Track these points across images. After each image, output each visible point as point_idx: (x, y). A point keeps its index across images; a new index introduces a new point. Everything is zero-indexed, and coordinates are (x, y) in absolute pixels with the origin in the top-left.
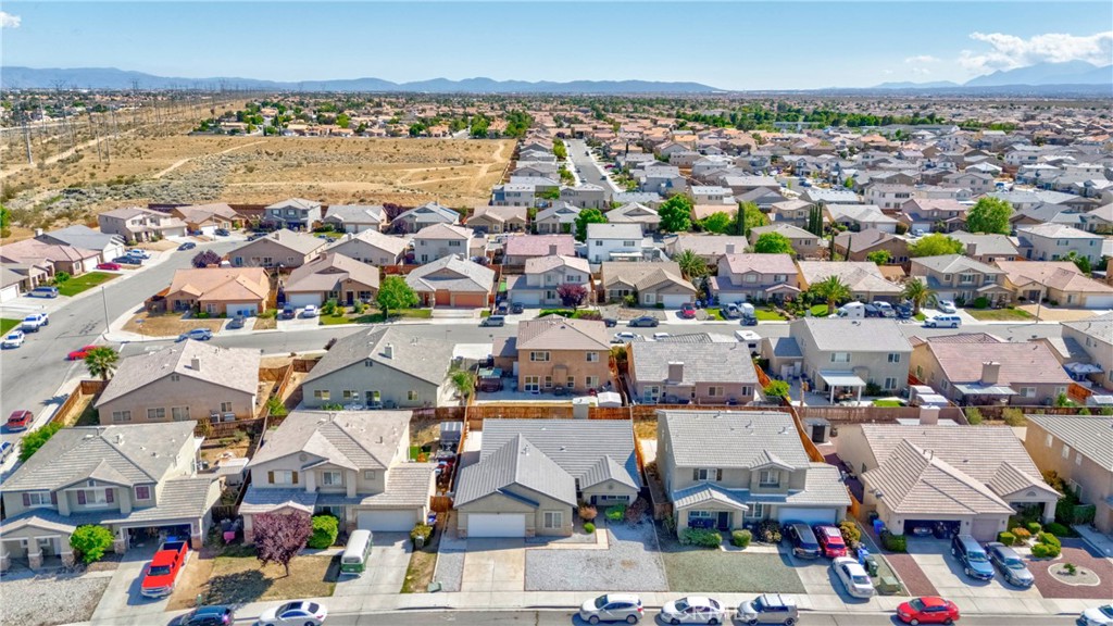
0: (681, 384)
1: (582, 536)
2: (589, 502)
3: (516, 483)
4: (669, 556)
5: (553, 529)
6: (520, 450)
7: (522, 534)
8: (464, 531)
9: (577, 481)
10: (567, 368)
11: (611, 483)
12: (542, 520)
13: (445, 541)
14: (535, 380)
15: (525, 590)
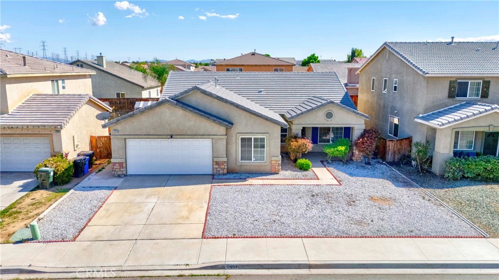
1: (296, 173)
5: (253, 163)
8: (121, 164)
12: (237, 148)
15: (203, 237)
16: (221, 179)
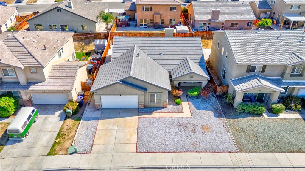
0: (218, 21)
1: (174, 107)
2: (177, 86)
3: (131, 77)
4: (232, 121)
5: (156, 104)
6: (134, 55)
7: (137, 107)
8: (99, 105)
9: (170, 73)
10: (160, 15)
11: (192, 75)
12: (149, 98)
13: (88, 112)
14: (145, 20)
15: (137, 152)
16: (142, 112)
